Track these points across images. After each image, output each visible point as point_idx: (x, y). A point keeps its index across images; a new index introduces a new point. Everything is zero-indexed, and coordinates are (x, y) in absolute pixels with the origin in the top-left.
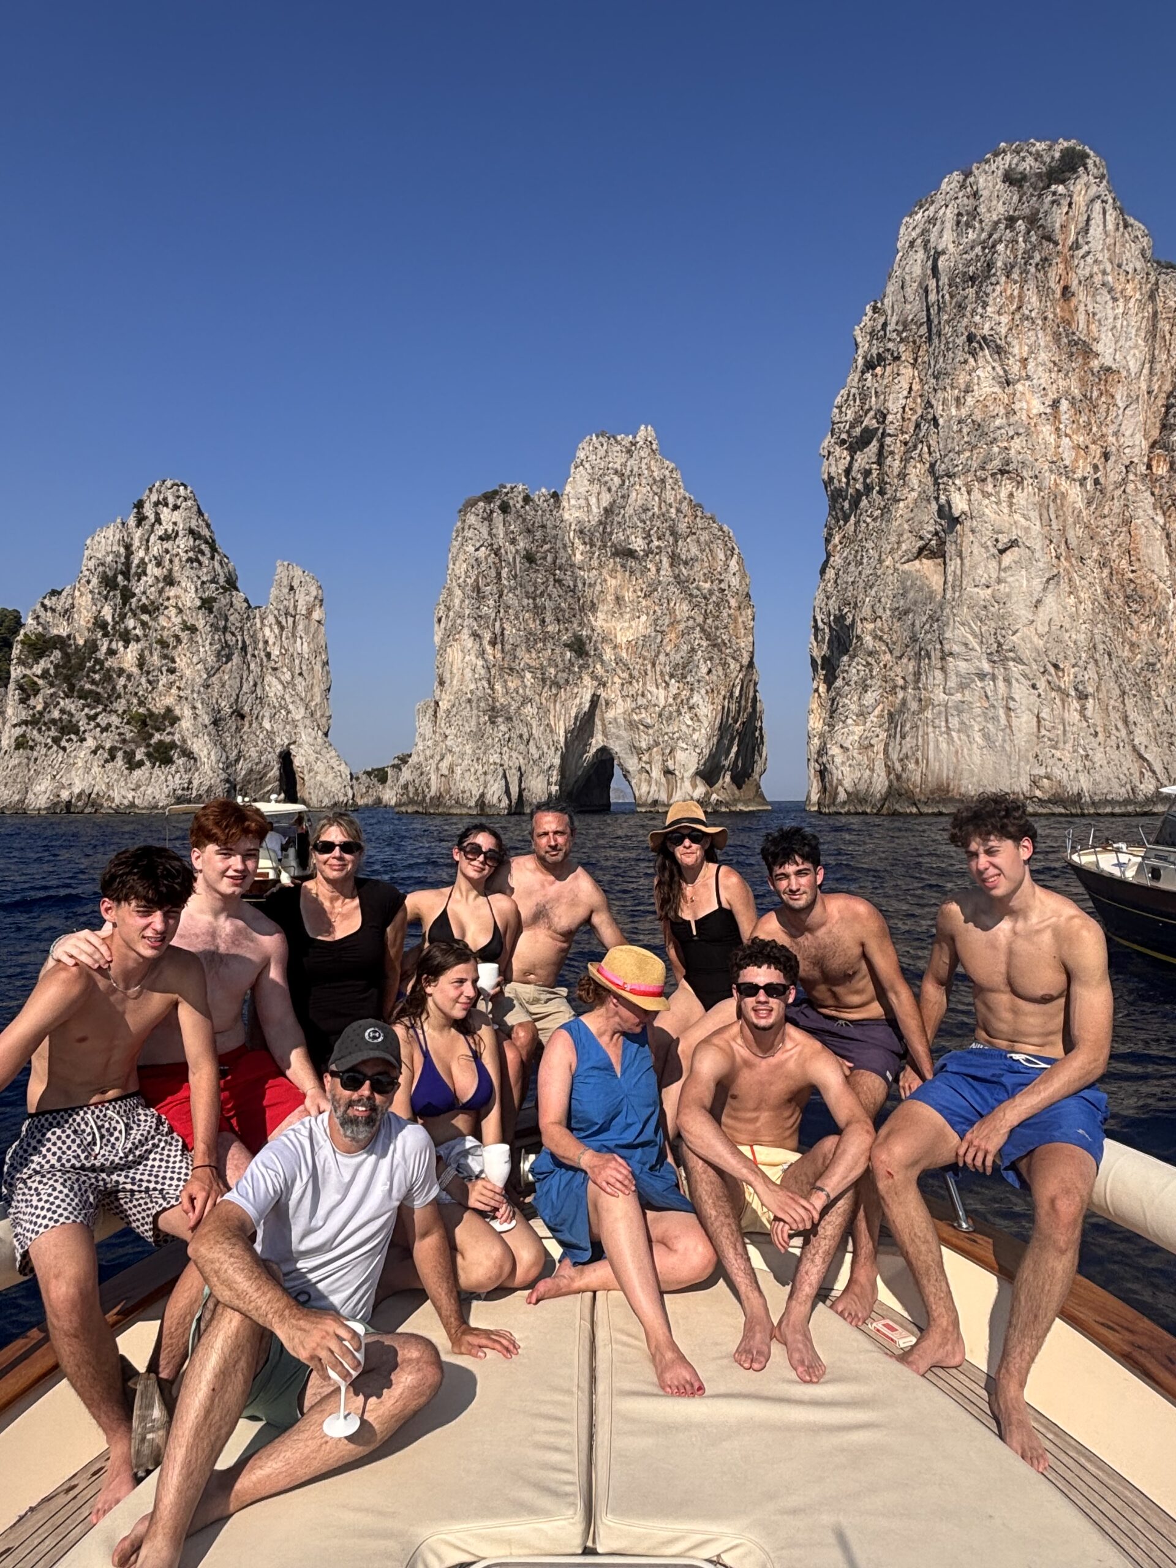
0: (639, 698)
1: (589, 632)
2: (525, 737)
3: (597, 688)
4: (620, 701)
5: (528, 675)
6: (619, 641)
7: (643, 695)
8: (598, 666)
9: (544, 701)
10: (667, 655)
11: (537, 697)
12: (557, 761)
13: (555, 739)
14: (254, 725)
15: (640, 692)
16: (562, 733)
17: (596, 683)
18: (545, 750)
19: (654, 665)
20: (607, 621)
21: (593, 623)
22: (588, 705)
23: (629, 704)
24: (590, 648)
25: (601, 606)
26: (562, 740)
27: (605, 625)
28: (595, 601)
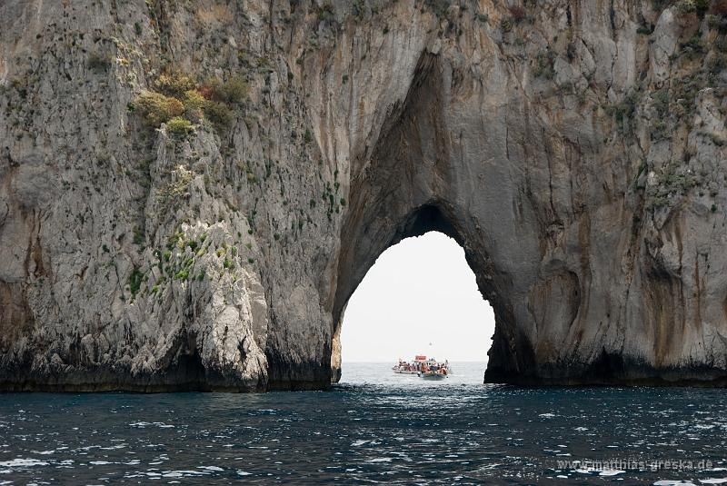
0: (560, 63)
9: (296, 71)
12: (334, 244)
17: (429, 20)
18: (304, 213)
23: (528, 81)
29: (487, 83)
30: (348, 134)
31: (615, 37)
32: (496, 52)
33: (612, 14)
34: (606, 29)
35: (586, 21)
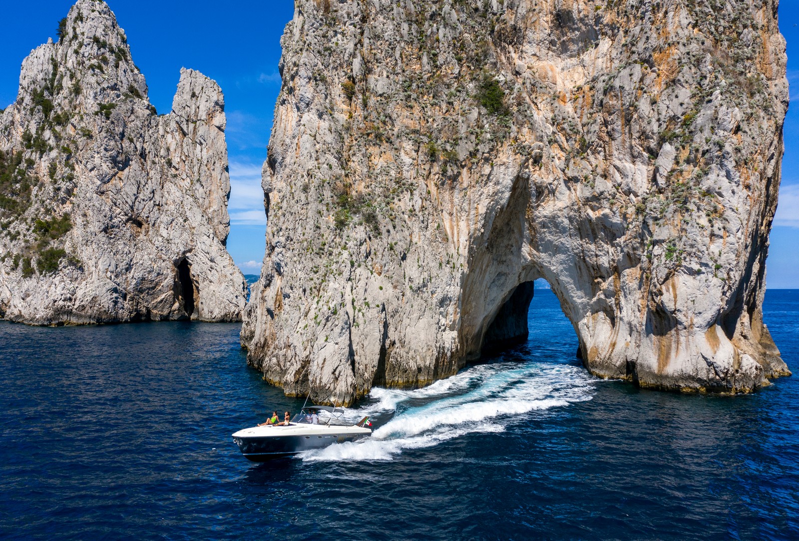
0: (599, 179)
1: (510, 77)
2: (399, 249)
3: (523, 165)
4: (563, 187)
5: (408, 146)
6: (559, 88)
7: (605, 176)
8: (525, 130)
9: (433, 189)
10: (654, 102)
11: (421, 182)
12: (455, 291)
13: (452, 251)
14: (150, 233)
15: (599, 170)
16: (464, 240)
17: (520, 158)
18: (434, 273)
19: (628, 121)
20: (539, 58)
21: (518, 62)
22: (507, 195)
23: (581, 191)
24: (509, 100)
25: (529, 34)
26: (464, 252)
27: (537, 65)
28: (521, 25)
29: (557, 193)
30: (468, 225)
31: (634, 162)
32: (561, 175)
33: (631, 147)
34: (628, 157)
35: (615, 153)
